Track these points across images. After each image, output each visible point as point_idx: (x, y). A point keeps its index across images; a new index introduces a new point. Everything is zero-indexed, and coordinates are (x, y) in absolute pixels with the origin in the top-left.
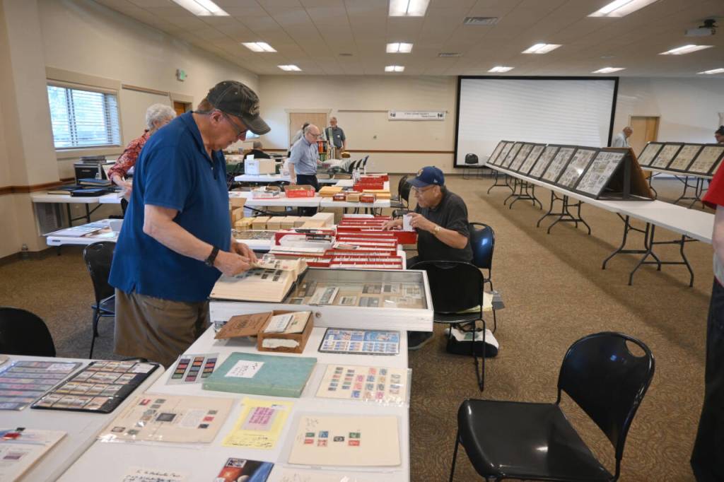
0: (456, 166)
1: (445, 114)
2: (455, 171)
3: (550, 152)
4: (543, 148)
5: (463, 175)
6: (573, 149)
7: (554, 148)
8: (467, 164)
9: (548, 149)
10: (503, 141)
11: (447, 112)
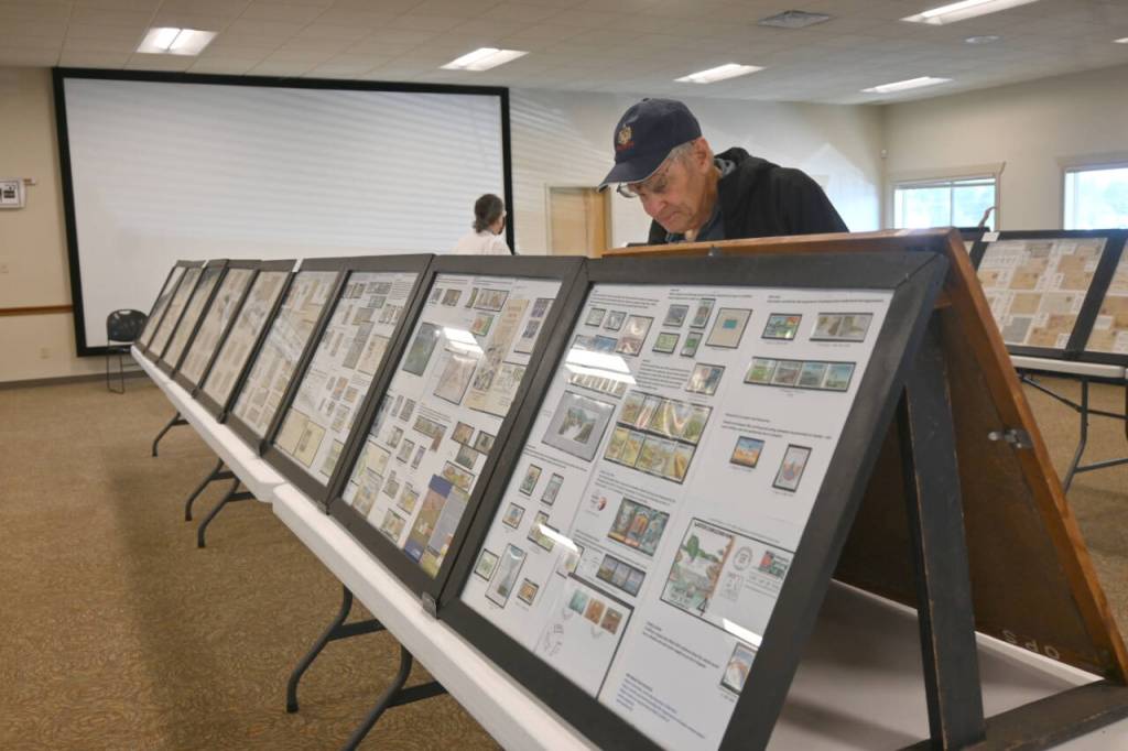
0: (83, 350)
1: (21, 191)
2: (86, 367)
3: (312, 292)
4: (284, 276)
5: (108, 377)
6: (410, 279)
7: (323, 275)
8: (113, 343)
9: (304, 281)
10: (180, 263)
11: (28, 182)
